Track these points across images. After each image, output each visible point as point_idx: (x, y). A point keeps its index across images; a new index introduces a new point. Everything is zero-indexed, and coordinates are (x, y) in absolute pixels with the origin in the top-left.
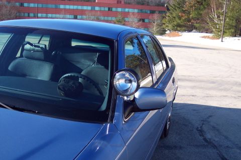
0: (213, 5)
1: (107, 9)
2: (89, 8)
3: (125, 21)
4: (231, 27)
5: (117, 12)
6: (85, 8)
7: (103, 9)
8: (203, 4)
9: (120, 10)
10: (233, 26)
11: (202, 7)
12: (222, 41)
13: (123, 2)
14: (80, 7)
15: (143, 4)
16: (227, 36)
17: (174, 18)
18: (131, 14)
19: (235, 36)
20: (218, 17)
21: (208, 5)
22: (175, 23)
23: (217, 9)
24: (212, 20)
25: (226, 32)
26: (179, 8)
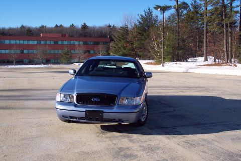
0: (153, 36)
1: (52, 43)
2: (35, 42)
3: (71, 53)
4: (169, 53)
5: (63, 45)
6: (31, 42)
7: (48, 42)
8: (144, 35)
9: (65, 43)
10: (170, 52)
11: (143, 38)
12: (163, 66)
13: (67, 35)
14: (26, 42)
15: (85, 36)
16: (167, 62)
17: (120, 48)
18: (77, 46)
19: (173, 61)
20: (158, 46)
21: (149, 36)
22: (121, 53)
23: (156, 38)
24: (153, 48)
25: (165, 58)
26: (124, 39)
